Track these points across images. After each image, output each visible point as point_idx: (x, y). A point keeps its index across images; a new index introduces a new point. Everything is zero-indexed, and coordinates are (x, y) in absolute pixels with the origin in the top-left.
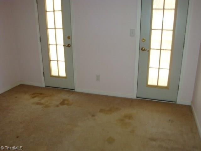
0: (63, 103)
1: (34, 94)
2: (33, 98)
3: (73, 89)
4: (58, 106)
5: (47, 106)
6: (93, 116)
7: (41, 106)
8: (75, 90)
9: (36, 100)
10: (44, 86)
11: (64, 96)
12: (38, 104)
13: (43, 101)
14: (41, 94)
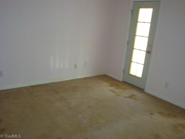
0: (131, 97)
1: (112, 84)
2: (111, 86)
3: (143, 89)
4: (126, 97)
5: (118, 95)
6: (152, 114)
7: (114, 94)
8: (145, 91)
9: (112, 88)
10: (121, 80)
11: (134, 92)
12: (113, 91)
13: (117, 91)
14: (117, 85)
